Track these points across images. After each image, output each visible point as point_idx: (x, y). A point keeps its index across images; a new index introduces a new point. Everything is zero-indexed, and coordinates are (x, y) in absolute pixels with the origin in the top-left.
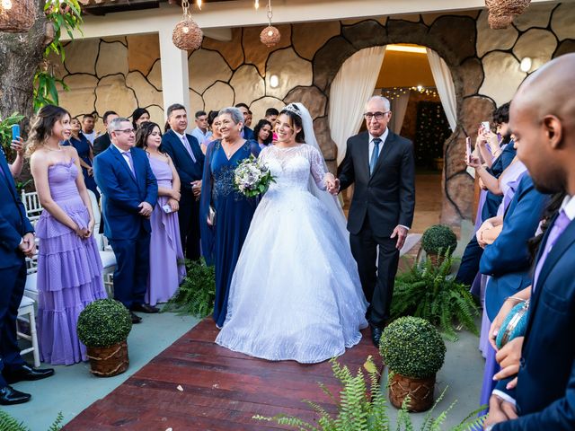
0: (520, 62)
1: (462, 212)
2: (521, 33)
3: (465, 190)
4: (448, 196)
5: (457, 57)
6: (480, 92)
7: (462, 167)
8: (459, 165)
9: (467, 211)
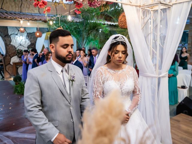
0: (19, 37)
1: (10, 74)
2: (19, 30)
3: (11, 68)
4: (6, 70)
5: (3, 35)
6: (11, 44)
7: (9, 63)
8: (8, 62)
9: (12, 74)
